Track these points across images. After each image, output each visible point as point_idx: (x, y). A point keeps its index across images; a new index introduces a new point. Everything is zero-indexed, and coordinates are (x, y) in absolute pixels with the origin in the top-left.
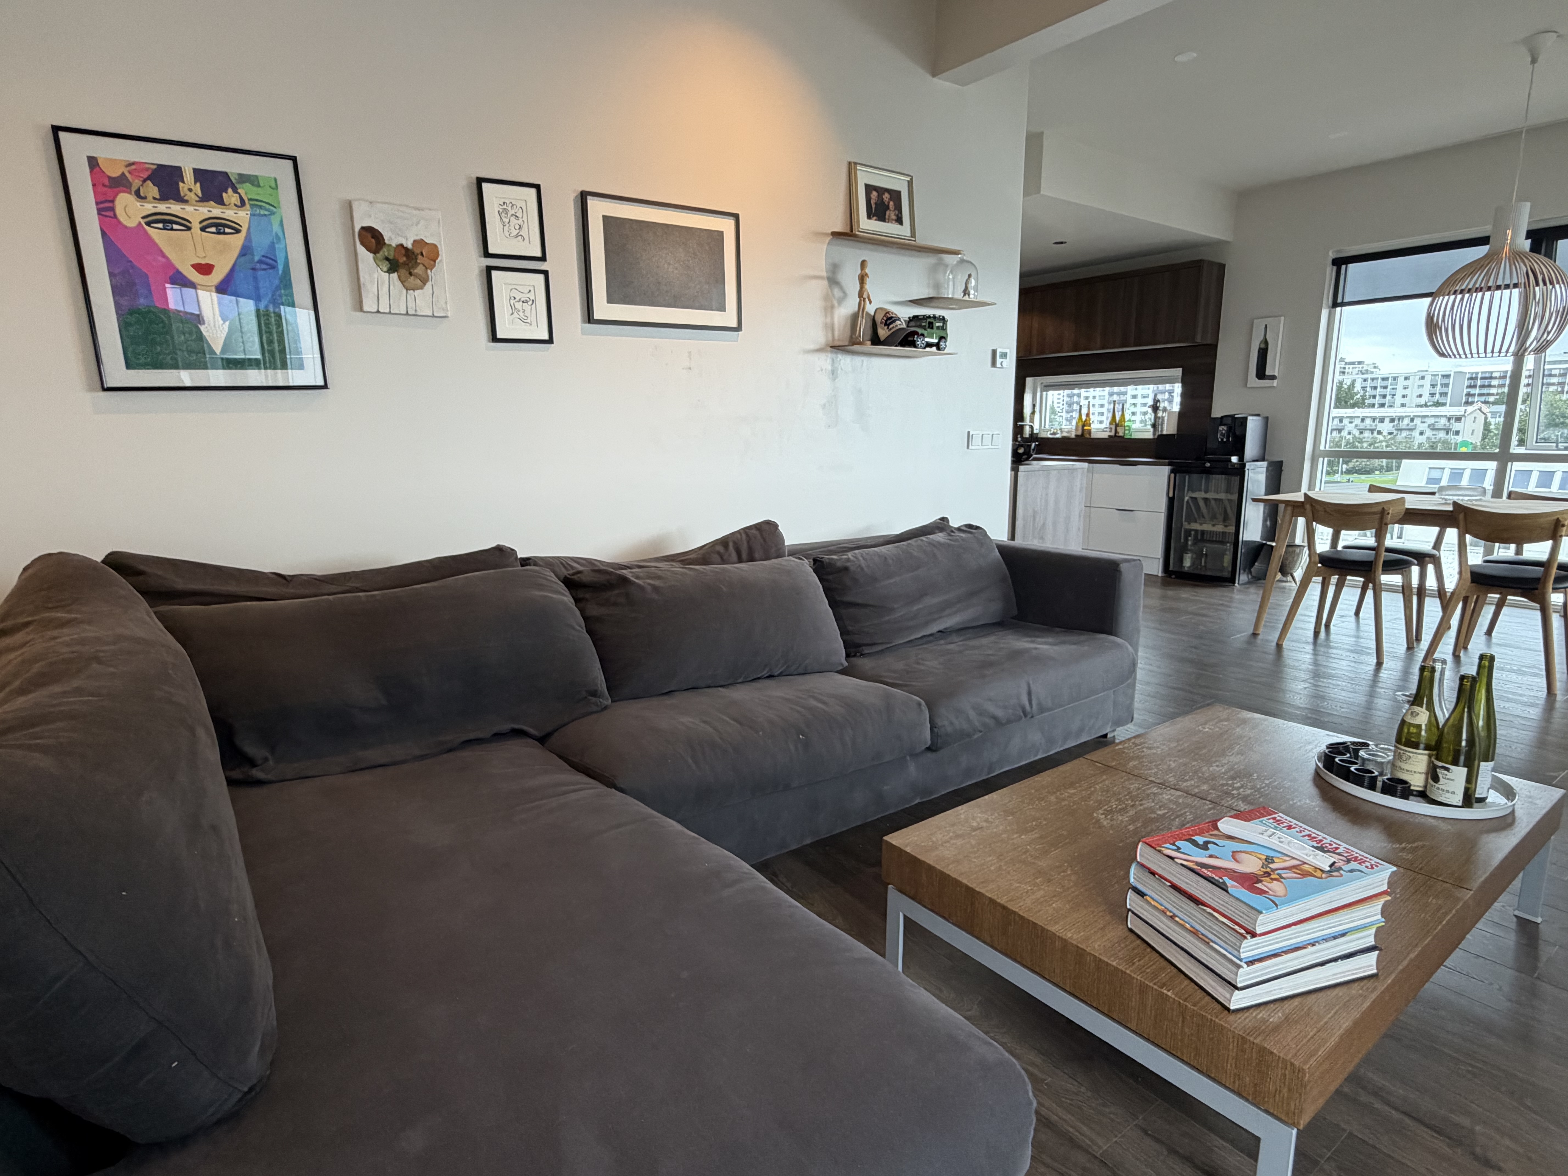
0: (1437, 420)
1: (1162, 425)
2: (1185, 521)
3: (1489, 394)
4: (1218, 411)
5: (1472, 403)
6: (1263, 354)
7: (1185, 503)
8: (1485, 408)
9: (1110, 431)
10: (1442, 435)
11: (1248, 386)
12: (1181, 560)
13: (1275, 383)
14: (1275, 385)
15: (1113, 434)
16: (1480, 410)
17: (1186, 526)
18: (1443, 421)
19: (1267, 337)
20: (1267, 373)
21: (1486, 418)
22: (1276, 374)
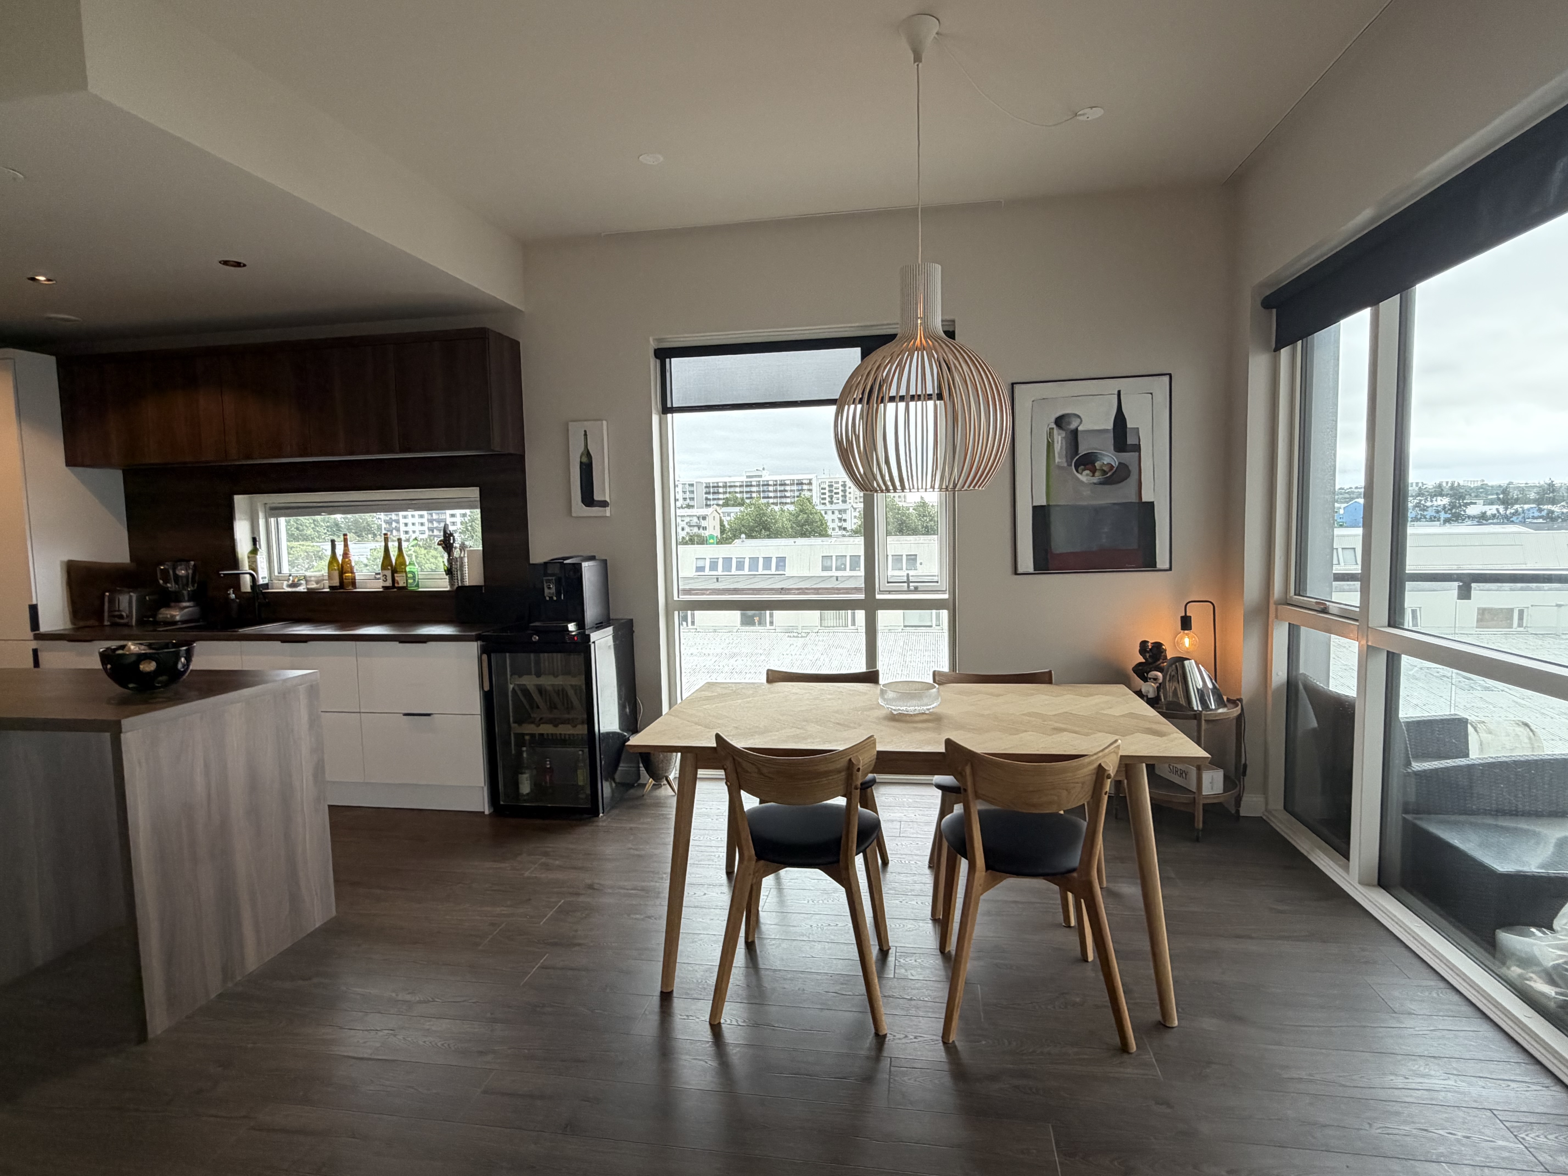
0: (691, 518)
1: (462, 571)
2: (515, 722)
3: (719, 499)
4: (539, 553)
5: (710, 506)
6: (587, 470)
7: (510, 694)
8: (718, 508)
9: (385, 581)
10: (695, 530)
11: (574, 514)
12: (516, 785)
13: (608, 511)
14: (608, 514)
15: (389, 583)
16: (716, 511)
17: (516, 728)
18: (695, 520)
19: (589, 448)
20: (596, 498)
21: (720, 518)
22: (608, 500)
